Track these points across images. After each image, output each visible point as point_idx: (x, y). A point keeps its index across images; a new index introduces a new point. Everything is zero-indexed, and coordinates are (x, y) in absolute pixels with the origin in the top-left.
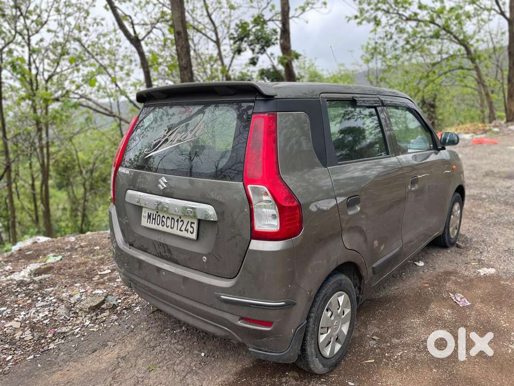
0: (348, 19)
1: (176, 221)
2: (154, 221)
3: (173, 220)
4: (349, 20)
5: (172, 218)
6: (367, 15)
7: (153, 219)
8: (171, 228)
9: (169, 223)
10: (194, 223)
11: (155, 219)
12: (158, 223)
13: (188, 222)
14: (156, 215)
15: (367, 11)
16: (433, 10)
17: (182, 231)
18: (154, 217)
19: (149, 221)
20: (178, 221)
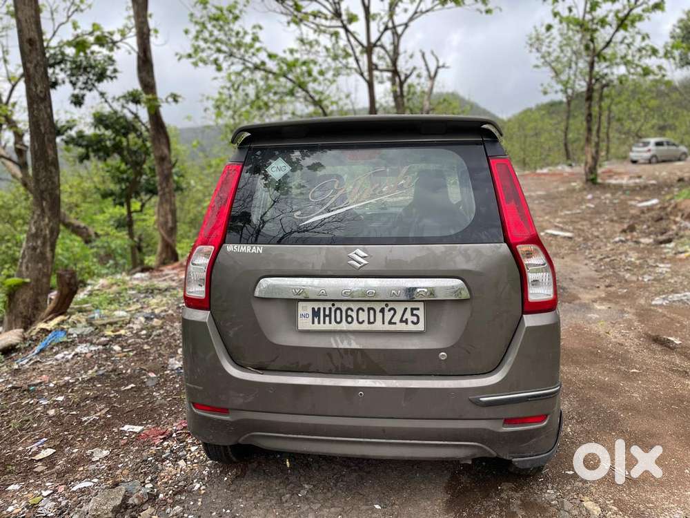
0: (178, 57)
1: (378, 311)
2: (327, 319)
3: (372, 312)
4: (179, 59)
5: (369, 309)
6: (204, 55)
7: (325, 316)
8: (369, 323)
9: (363, 316)
10: (418, 309)
11: (330, 316)
12: (338, 320)
13: (406, 309)
14: (330, 309)
15: (203, 50)
16: (284, 60)
17: (395, 323)
18: (327, 313)
19: (316, 320)
20: (382, 311)
